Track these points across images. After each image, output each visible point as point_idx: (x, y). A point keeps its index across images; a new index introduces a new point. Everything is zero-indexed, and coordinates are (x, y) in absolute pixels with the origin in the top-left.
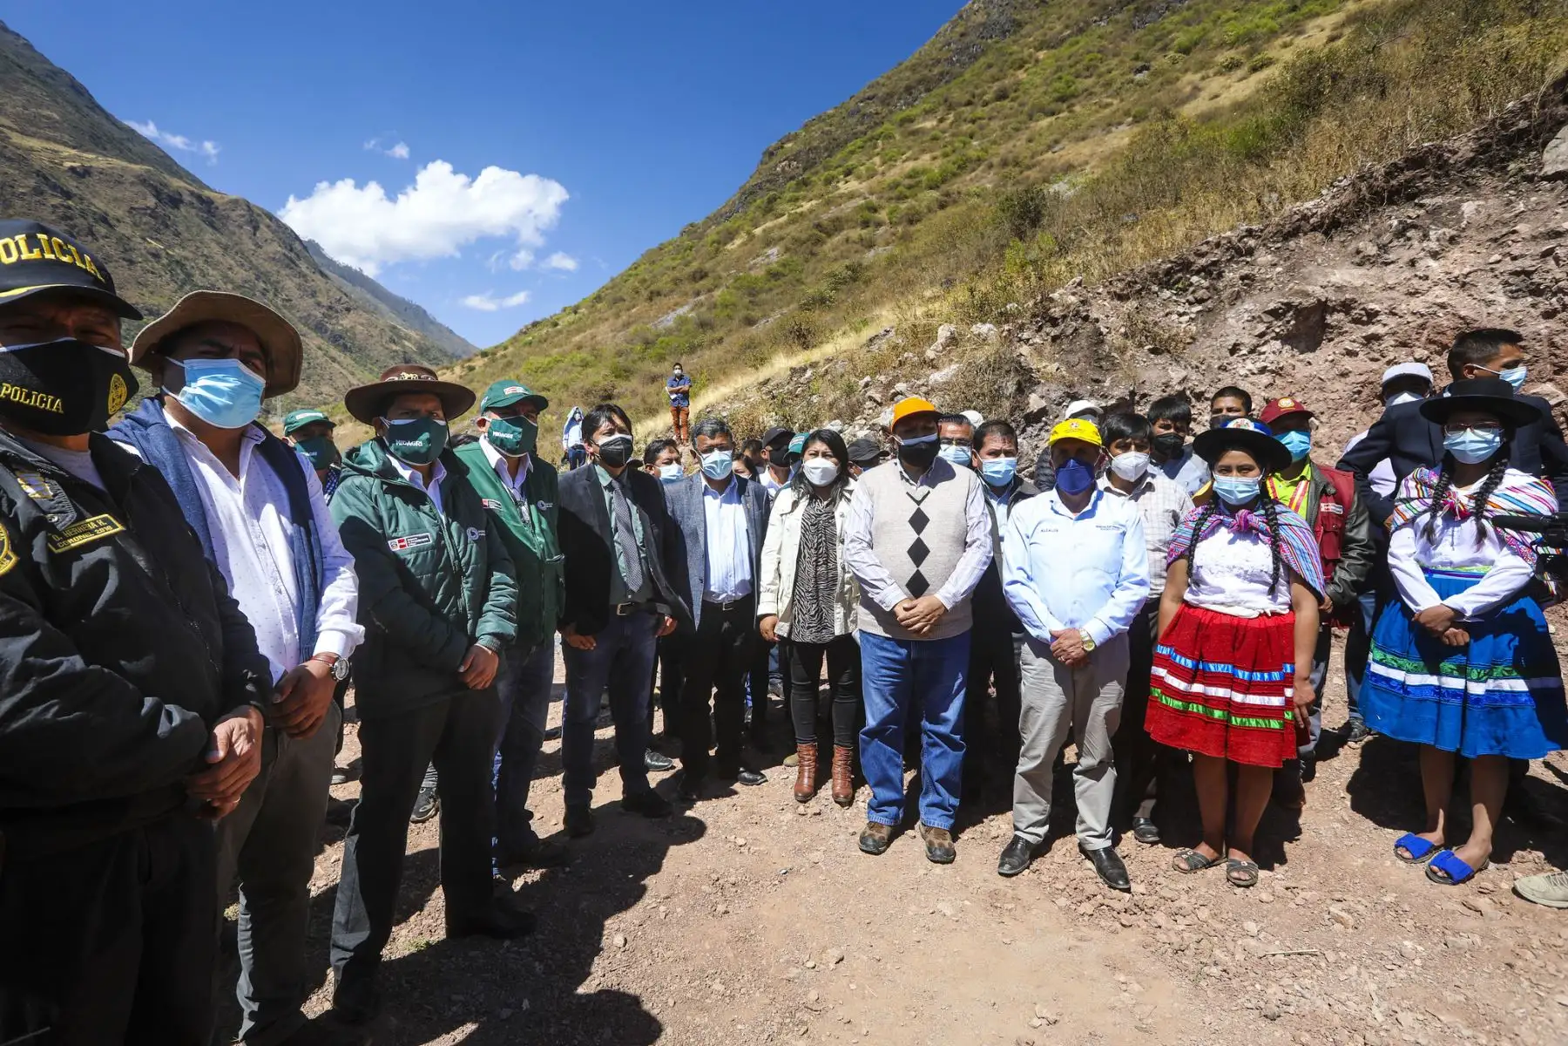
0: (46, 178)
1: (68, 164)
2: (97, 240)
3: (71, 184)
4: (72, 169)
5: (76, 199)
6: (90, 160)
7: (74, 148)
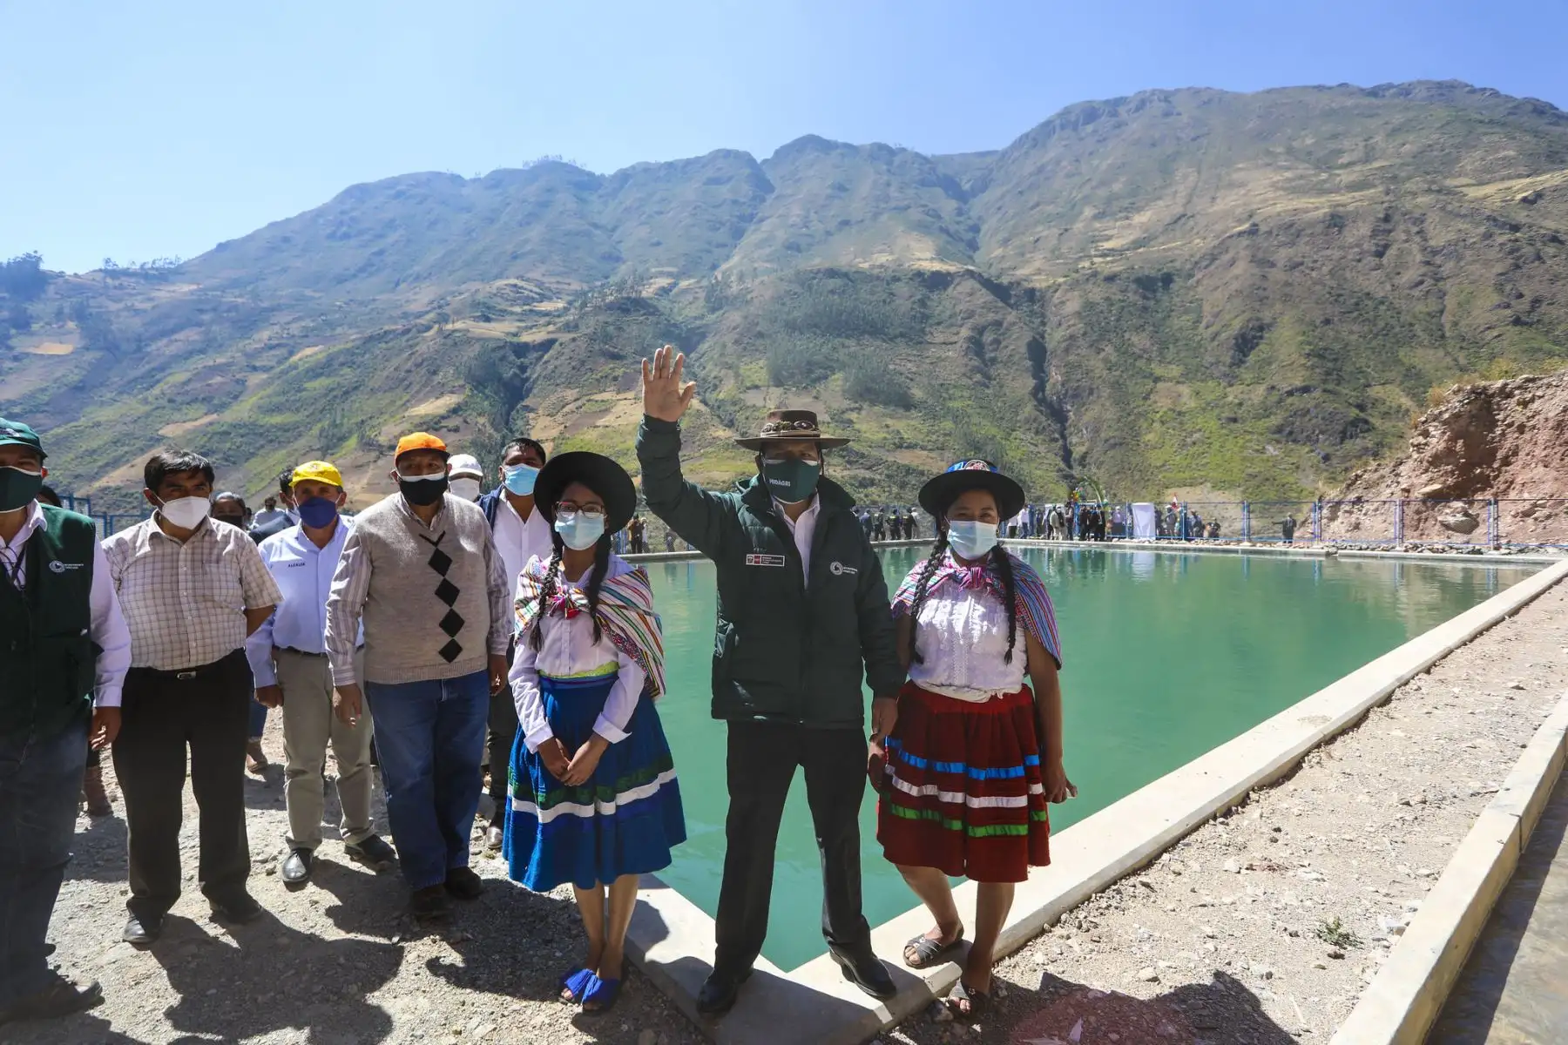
0: (1495, 220)
1: (1519, 197)
2: (1544, 262)
3: (1521, 216)
4: (1524, 200)
5: (1525, 229)
6: (1542, 183)
7: (1528, 176)
